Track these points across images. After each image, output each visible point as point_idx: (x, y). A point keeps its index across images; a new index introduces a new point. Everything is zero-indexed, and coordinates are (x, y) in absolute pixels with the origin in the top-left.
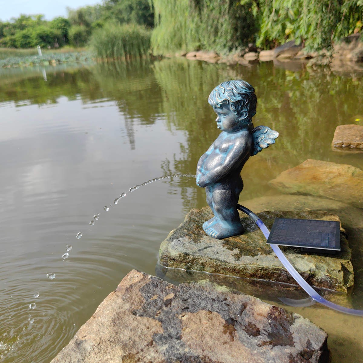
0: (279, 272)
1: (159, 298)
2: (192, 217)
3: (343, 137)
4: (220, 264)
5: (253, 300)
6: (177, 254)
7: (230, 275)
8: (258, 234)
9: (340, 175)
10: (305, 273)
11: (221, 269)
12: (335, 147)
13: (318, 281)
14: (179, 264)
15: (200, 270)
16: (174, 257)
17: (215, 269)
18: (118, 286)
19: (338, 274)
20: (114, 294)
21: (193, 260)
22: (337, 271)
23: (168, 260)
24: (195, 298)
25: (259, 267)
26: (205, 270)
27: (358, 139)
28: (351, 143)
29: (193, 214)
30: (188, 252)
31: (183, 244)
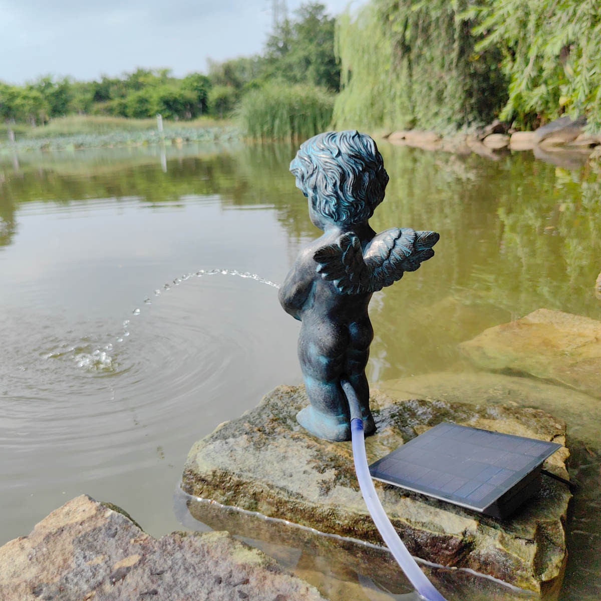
0: (400, 530)
1: (106, 562)
2: (272, 400)
4: (287, 499)
5: (303, 591)
6: (210, 469)
7: (304, 525)
8: (388, 443)
9: (596, 341)
10: (452, 537)
11: (288, 510)
12: (600, 291)
13: (479, 560)
14: (213, 491)
16: (203, 476)
17: (276, 510)
18: (36, 526)
19: (524, 548)
20: (17, 544)
21: (238, 486)
22: (524, 541)
23: (194, 481)
24: (182, 571)
25: (360, 513)
26: (259, 508)
29: (277, 395)
30: (230, 469)
31: (231, 451)
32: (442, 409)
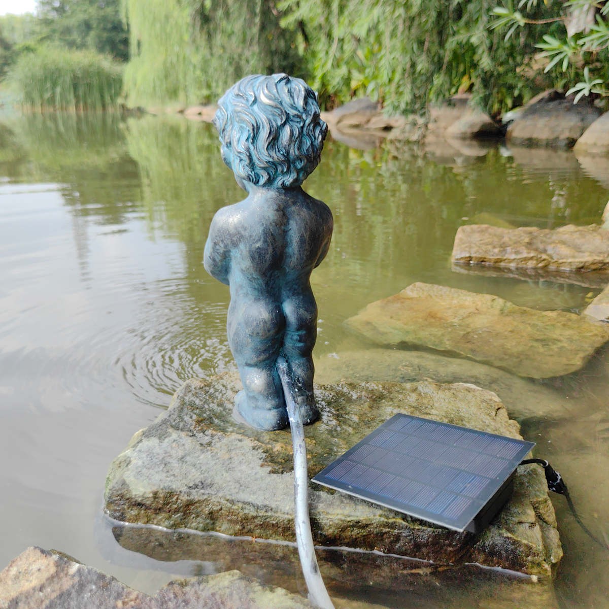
0: (396, 531)
2: (187, 398)
3: (470, 247)
4: (255, 514)
6: (149, 490)
7: (277, 540)
9: (478, 312)
11: (256, 526)
12: (457, 264)
13: (484, 551)
14: (153, 516)
15: (205, 529)
16: (139, 500)
17: (241, 528)
19: (529, 532)
21: (187, 506)
22: (527, 525)
23: (126, 507)
25: (349, 519)
26: (218, 528)
27: (496, 250)
28: (485, 258)
29: (190, 391)
30: (174, 487)
31: (165, 465)
32: (375, 391)
